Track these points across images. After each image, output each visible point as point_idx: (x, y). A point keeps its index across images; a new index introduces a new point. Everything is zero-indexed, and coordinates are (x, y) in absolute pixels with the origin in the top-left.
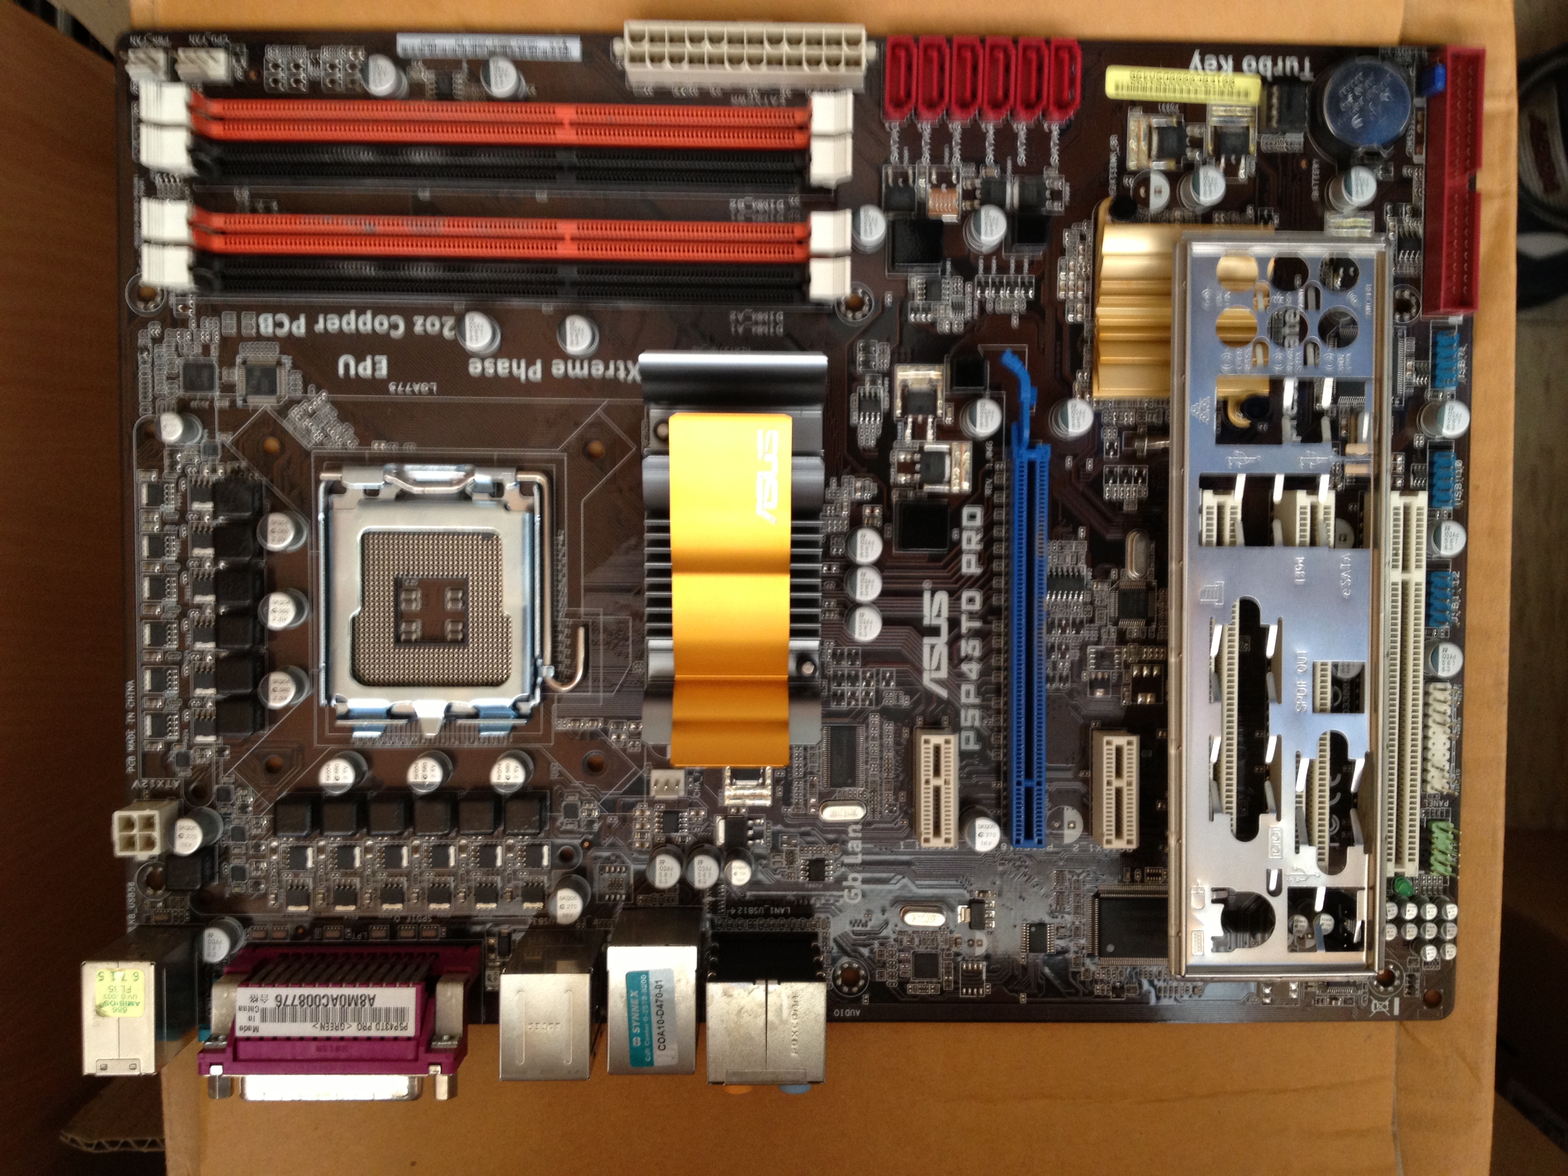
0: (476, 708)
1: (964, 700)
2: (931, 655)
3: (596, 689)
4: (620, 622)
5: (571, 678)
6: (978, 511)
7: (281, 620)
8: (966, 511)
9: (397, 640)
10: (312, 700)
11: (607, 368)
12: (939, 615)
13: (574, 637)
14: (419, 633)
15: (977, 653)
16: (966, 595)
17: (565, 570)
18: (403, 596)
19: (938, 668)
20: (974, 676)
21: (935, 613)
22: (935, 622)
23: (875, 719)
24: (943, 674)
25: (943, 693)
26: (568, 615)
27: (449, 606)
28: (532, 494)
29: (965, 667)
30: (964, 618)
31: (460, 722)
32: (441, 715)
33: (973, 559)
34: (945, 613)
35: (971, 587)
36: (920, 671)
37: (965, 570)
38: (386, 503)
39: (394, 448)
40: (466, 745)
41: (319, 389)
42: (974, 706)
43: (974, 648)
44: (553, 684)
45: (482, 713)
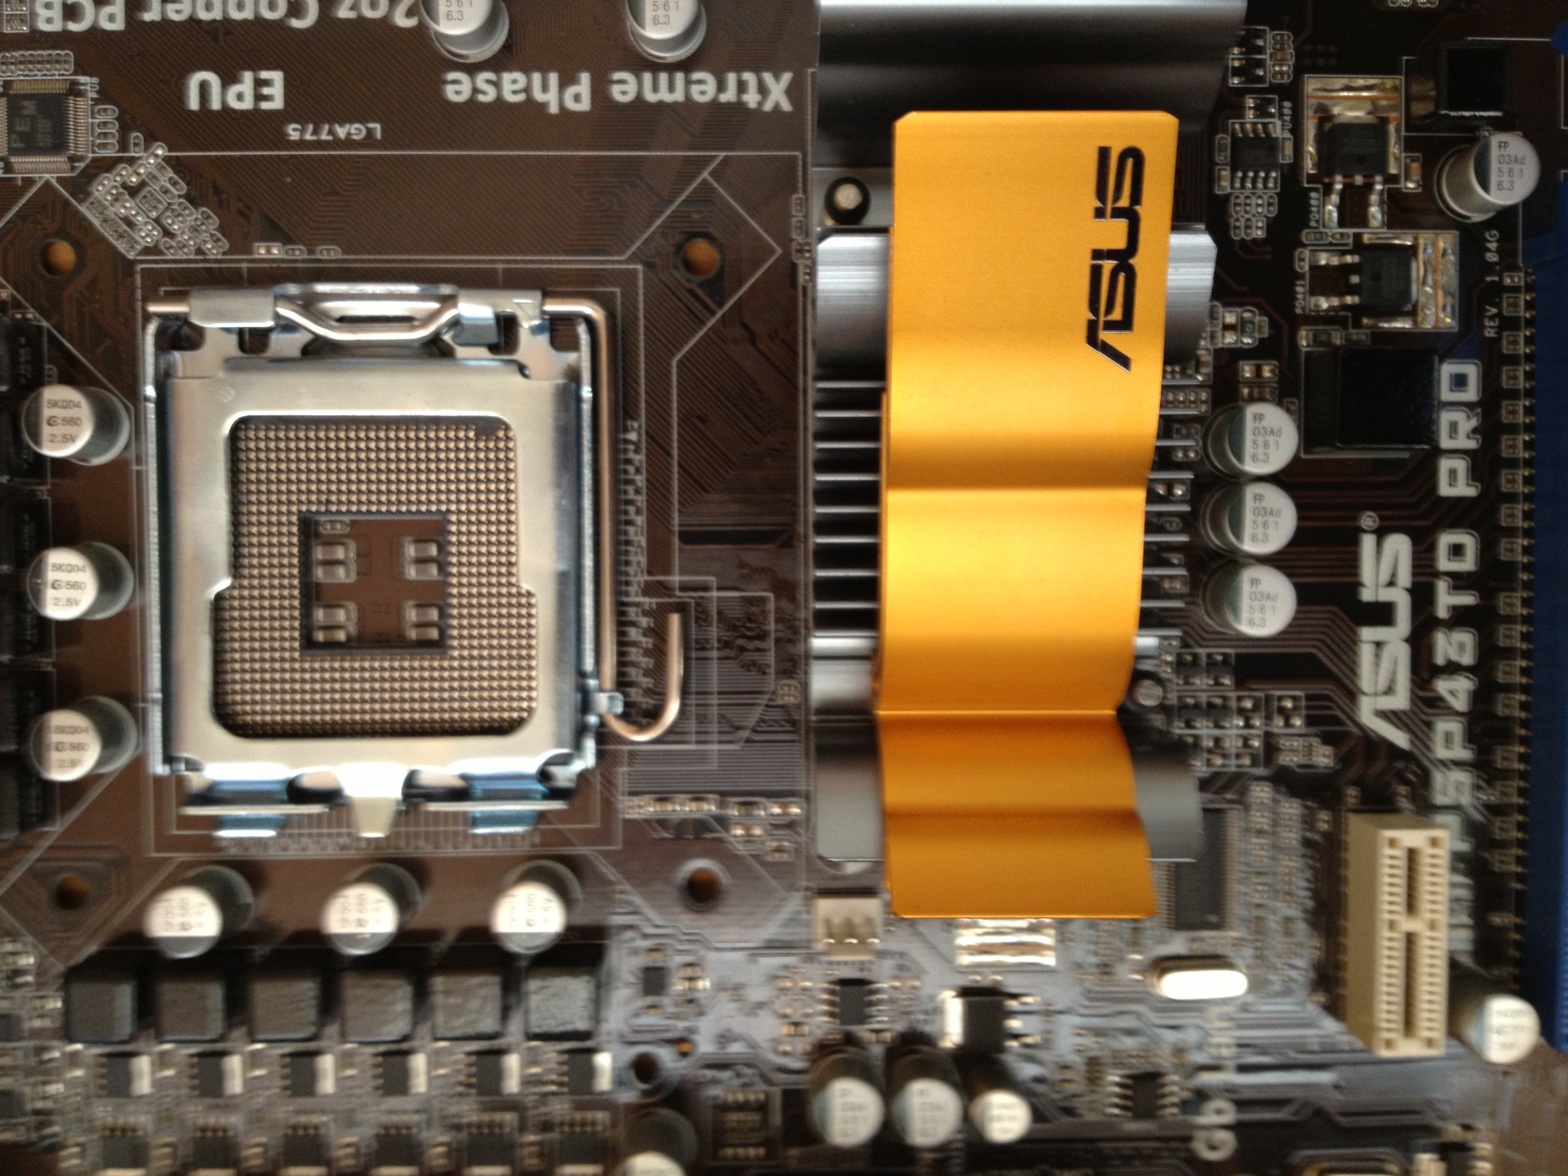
0: (464, 777)
1: (1441, 752)
2: (1377, 665)
3: (703, 737)
4: (749, 601)
5: (654, 714)
6: (1471, 370)
7: (71, 602)
8: (1447, 370)
9: (309, 643)
10: (139, 763)
11: (721, 87)
12: (1391, 583)
13: (659, 634)
14: (352, 629)
15: (1467, 659)
16: (1446, 540)
17: (641, 500)
18: (319, 553)
19: (1389, 691)
20: (1460, 704)
21: (1384, 577)
22: (1385, 595)
23: (1261, 793)
24: (1400, 701)
25: (1399, 738)
26: (649, 590)
27: (412, 573)
28: (574, 346)
29: (1443, 686)
30: (1442, 586)
31: (434, 807)
32: (396, 792)
33: (1460, 465)
34: (1405, 578)
35: (1455, 524)
36: (1352, 694)
37: (1445, 490)
38: (282, 362)
39: (299, 253)
40: (448, 851)
41: (151, 139)
42: (1458, 764)
43: (1462, 647)
44: (620, 728)
45: (479, 787)
